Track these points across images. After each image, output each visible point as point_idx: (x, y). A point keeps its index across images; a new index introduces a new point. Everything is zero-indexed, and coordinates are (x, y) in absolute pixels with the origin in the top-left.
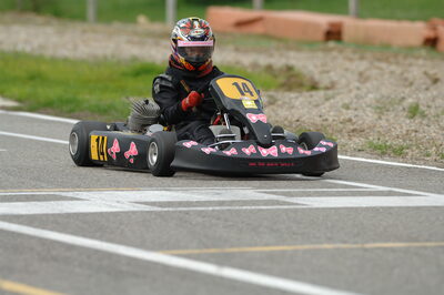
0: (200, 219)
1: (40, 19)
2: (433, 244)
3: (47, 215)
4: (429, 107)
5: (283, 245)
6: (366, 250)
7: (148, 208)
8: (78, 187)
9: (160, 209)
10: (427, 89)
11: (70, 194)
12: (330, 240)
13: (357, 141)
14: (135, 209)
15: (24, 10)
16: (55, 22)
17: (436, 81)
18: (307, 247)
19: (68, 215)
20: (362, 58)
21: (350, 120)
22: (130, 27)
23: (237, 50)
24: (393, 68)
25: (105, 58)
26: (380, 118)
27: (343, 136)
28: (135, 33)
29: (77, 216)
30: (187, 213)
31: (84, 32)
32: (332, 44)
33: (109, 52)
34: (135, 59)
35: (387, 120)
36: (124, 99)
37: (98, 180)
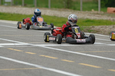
1: (69, 10)
15: (66, 8)
16: (73, 11)
22: (89, 12)
23: (112, 17)
25: (81, 18)
28: (90, 13)
31: (78, 13)
33: (82, 17)
34: (87, 18)
36: (82, 27)
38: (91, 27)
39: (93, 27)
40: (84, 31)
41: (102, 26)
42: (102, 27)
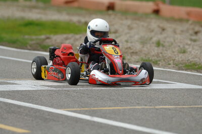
0: (75, 94)
2: (187, 107)
3: (4, 91)
4: (164, 42)
5: (118, 107)
6: (157, 109)
7: (49, 89)
8: (14, 78)
9: (55, 89)
10: (161, 33)
11: (11, 82)
12: (138, 104)
13: (135, 57)
14: (44, 89)
17: (163, 30)
18: (129, 107)
19: (14, 91)
20: (127, 19)
21: (130, 48)
23: (68, 14)
24: (142, 23)
26: (143, 47)
27: (128, 55)
29: (18, 91)
30: (68, 91)
32: (110, 12)
35: (147, 48)
36: (22, 37)
37: (22, 75)
38: (43, 37)
39: (48, 38)
40: (30, 46)
41: (65, 36)
42: (67, 39)
